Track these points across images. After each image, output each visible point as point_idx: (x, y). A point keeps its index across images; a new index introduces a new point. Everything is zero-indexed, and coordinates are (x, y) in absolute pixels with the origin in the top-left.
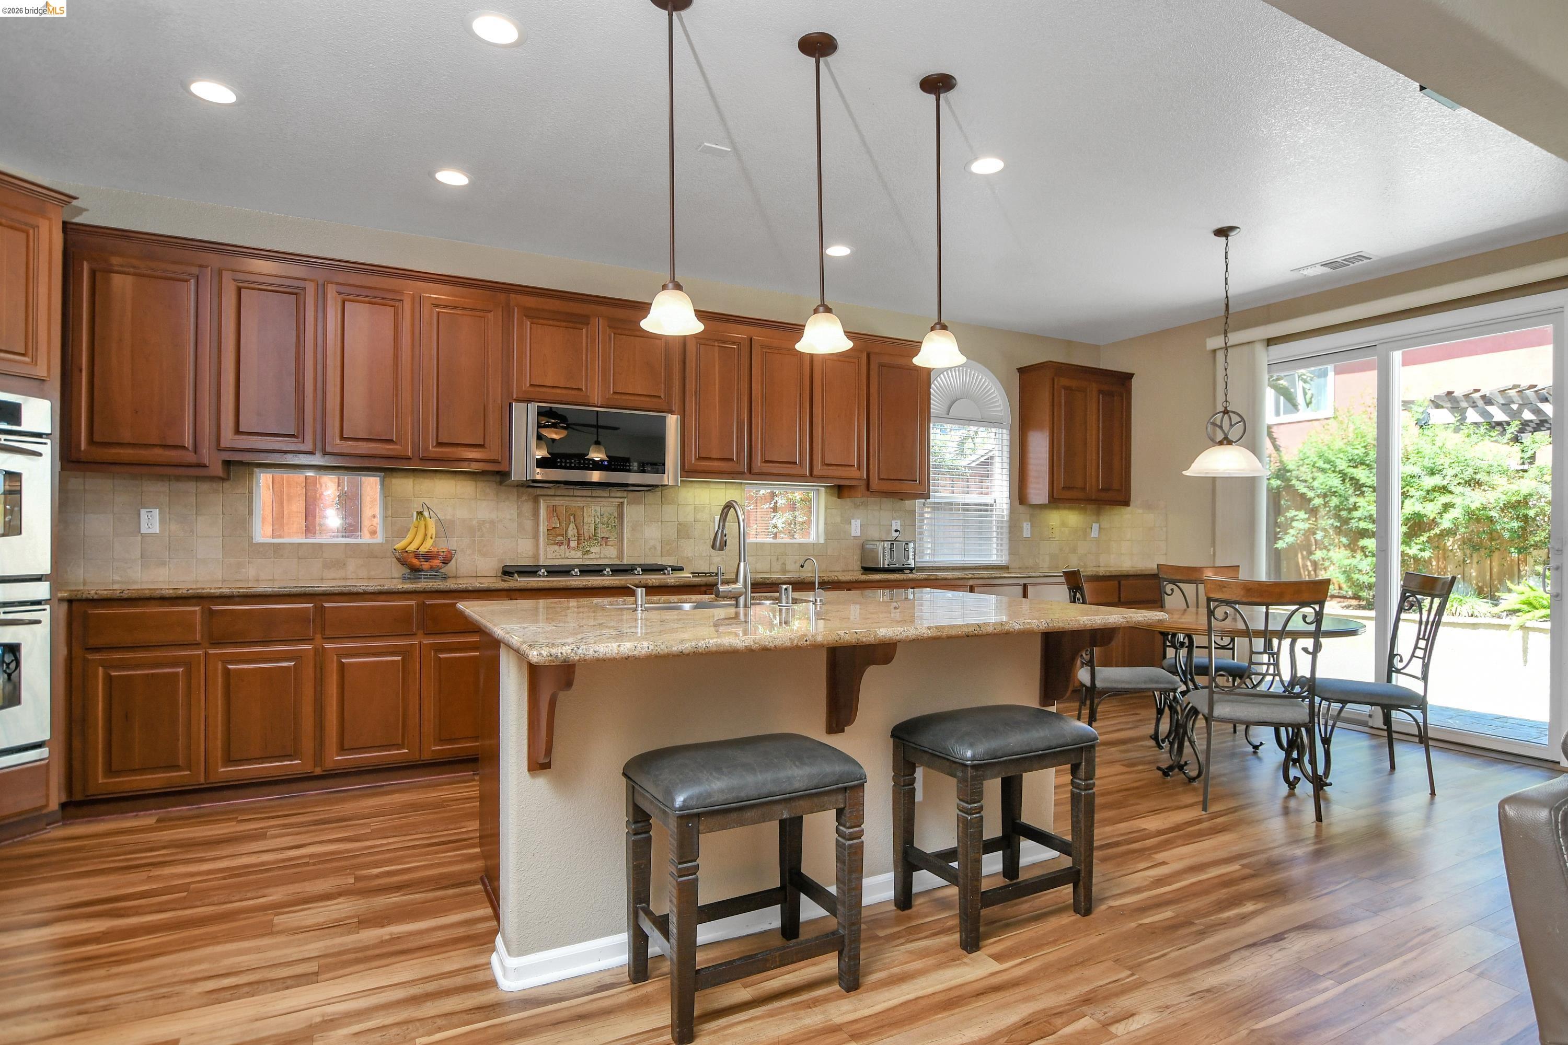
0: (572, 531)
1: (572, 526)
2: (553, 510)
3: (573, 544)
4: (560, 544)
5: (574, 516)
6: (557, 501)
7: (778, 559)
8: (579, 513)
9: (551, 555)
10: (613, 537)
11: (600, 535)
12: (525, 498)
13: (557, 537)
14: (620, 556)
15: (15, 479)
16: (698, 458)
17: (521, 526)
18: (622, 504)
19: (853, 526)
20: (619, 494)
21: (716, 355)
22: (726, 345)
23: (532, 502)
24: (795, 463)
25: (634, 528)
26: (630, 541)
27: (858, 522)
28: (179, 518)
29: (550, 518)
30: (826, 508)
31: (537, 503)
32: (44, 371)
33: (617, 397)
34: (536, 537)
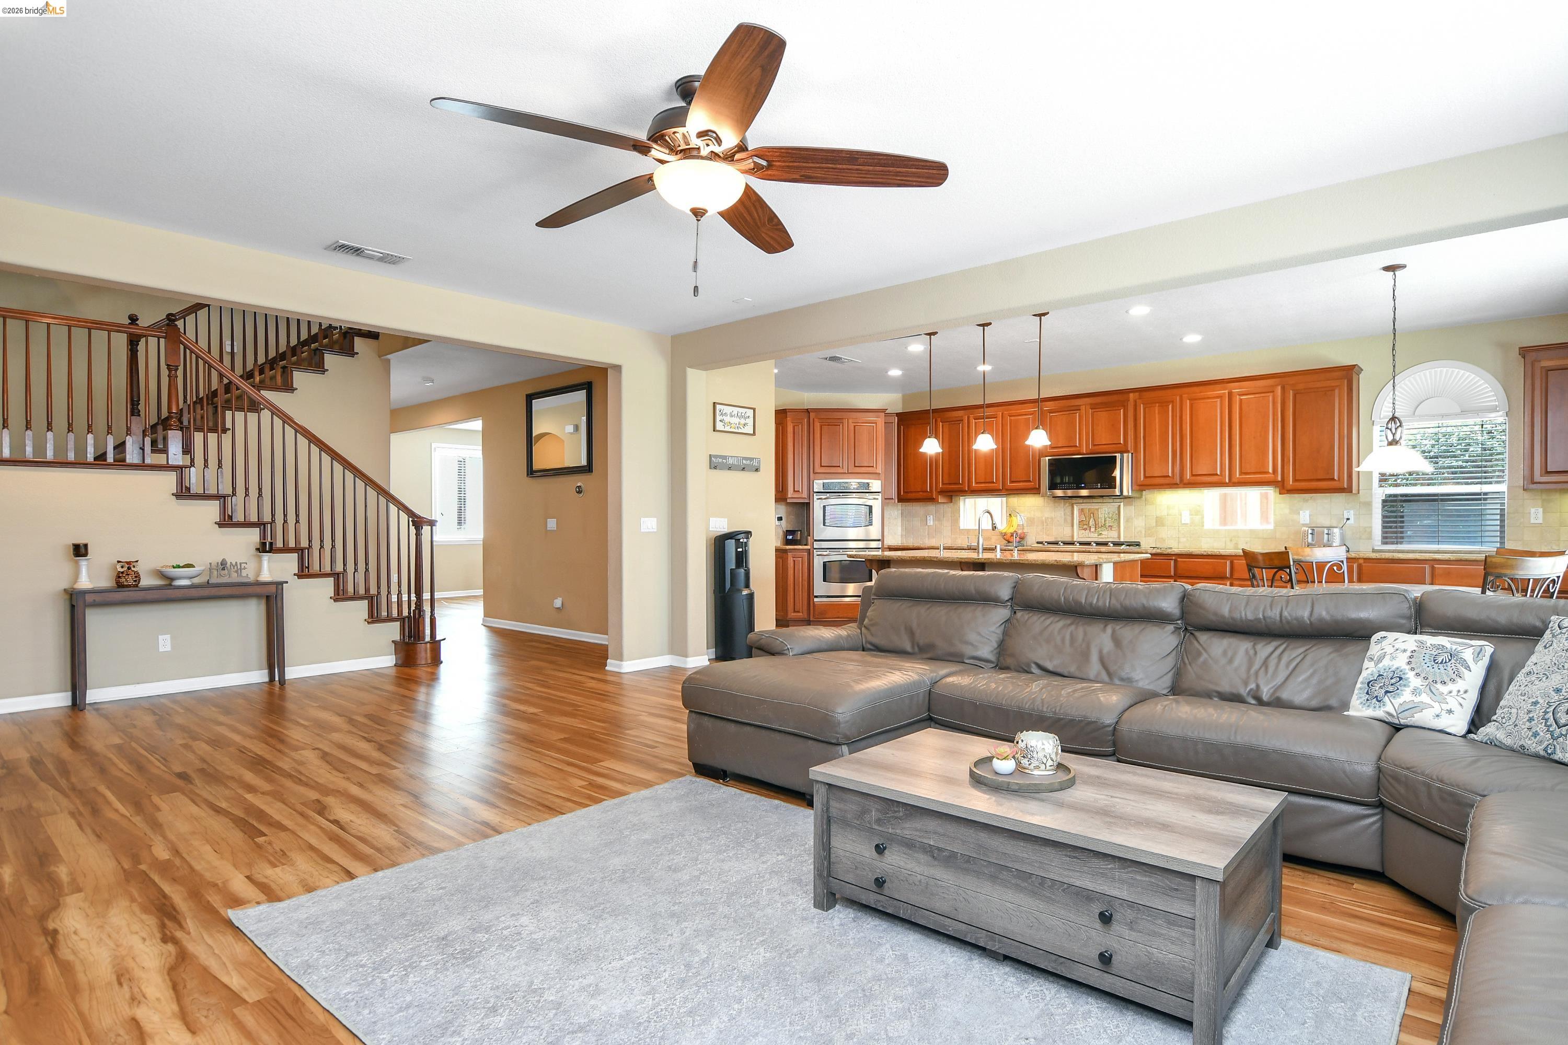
0: (1092, 522)
1: (1092, 520)
2: (1082, 511)
3: (1093, 529)
4: (1085, 529)
5: (1093, 513)
6: (1083, 506)
7: (1231, 540)
8: (1096, 512)
9: (1079, 535)
10: (1115, 525)
11: (1107, 525)
12: (1067, 505)
13: (1084, 525)
14: (1119, 537)
15: (870, 507)
16: (1145, 477)
17: (1065, 520)
18: (1119, 506)
19: (1301, 516)
20: (1118, 500)
21: (1157, 412)
22: (1164, 404)
23: (1070, 507)
24: (1217, 474)
25: (1128, 520)
26: (1125, 528)
27: (1307, 513)
28: (937, 519)
29: (1080, 516)
30: (1275, 503)
31: (1073, 507)
32: (879, 470)
33: (1096, 447)
34: (1073, 526)
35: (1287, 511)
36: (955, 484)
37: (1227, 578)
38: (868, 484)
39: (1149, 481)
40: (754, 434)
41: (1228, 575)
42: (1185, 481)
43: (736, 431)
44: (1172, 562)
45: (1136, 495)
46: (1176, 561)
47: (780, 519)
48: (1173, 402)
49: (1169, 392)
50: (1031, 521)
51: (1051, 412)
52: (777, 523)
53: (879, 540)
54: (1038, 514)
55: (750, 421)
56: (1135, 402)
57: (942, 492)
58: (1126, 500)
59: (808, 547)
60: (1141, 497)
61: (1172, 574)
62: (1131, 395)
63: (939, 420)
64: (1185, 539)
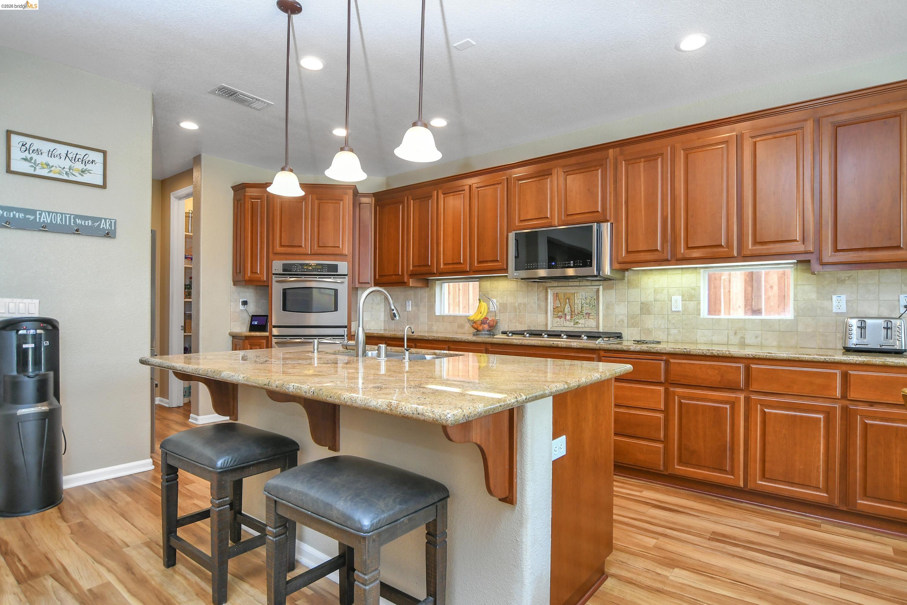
0: (567, 309)
1: (567, 305)
2: (556, 296)
3: (568, 317)
4: (560, 317)
5: (568, 299)
6: (558, 290)
7: (735, 333)
8: (572, 297)
9: (553, 324)
10: (593, 313)
11: (585, 312)
12: (541, 289)
13: (559, 313)
14: (598, 326)
15: (336, 291)
16: (628, 252)
17: (539, 306)
18: (598, 290)
19: (835, 303)
20: (597, 283)
21: (642, 169)
22: (651, 158)
23: (544, 291)
24: (721, 246)
25: (608, 307)
26: (604, 315)
27: (844, 297)
28: (416, 305)
29: (554, 301)
30: (796, 285)
31: (547, 292)
32: (346, 252)
33: (570, 218)
34: (546, 313)
35: (814, 296)
36: (424, 266)
37: (741, 390)
38: (336, 266)
39: (633, 257)
40: (104, 186)
41: (742, 385)
42: (679, 256)
43: (65, 177)
44: (663, 364)
45: (617, 276)
46: (667, 362)
47: (245, 303)
48: (662, 154)
49: (657, 143)
50: (503, 307)
51: (519, 179)
52: (242, 307)
53: (345, 327)
54: (510, 300)
55: (98, 168)
56: (616, 159)
57: (413, 275)
58: (606, 283)
59: (267, 334)
60: (623, 279)
61: (663, 379)
62: (611, 151)
63: (410, 197)
64: (676, 331)
